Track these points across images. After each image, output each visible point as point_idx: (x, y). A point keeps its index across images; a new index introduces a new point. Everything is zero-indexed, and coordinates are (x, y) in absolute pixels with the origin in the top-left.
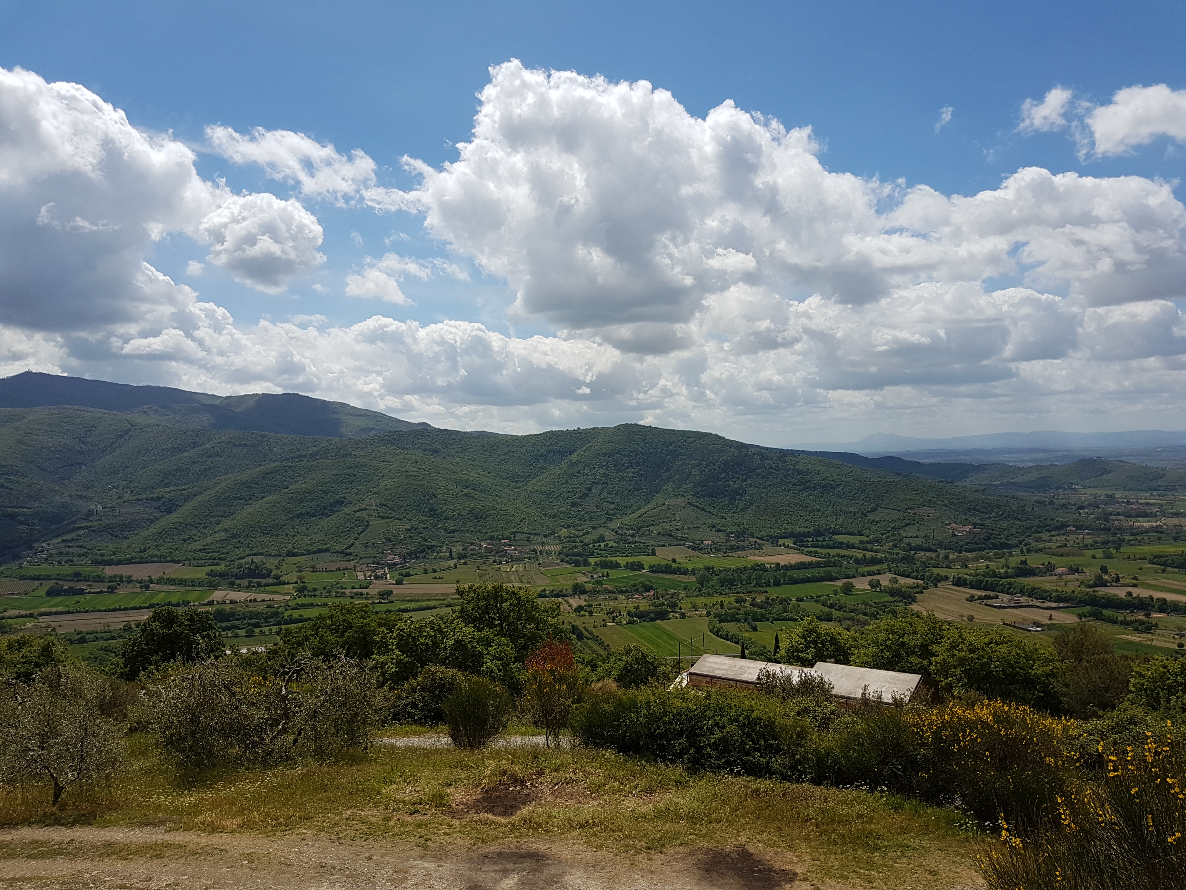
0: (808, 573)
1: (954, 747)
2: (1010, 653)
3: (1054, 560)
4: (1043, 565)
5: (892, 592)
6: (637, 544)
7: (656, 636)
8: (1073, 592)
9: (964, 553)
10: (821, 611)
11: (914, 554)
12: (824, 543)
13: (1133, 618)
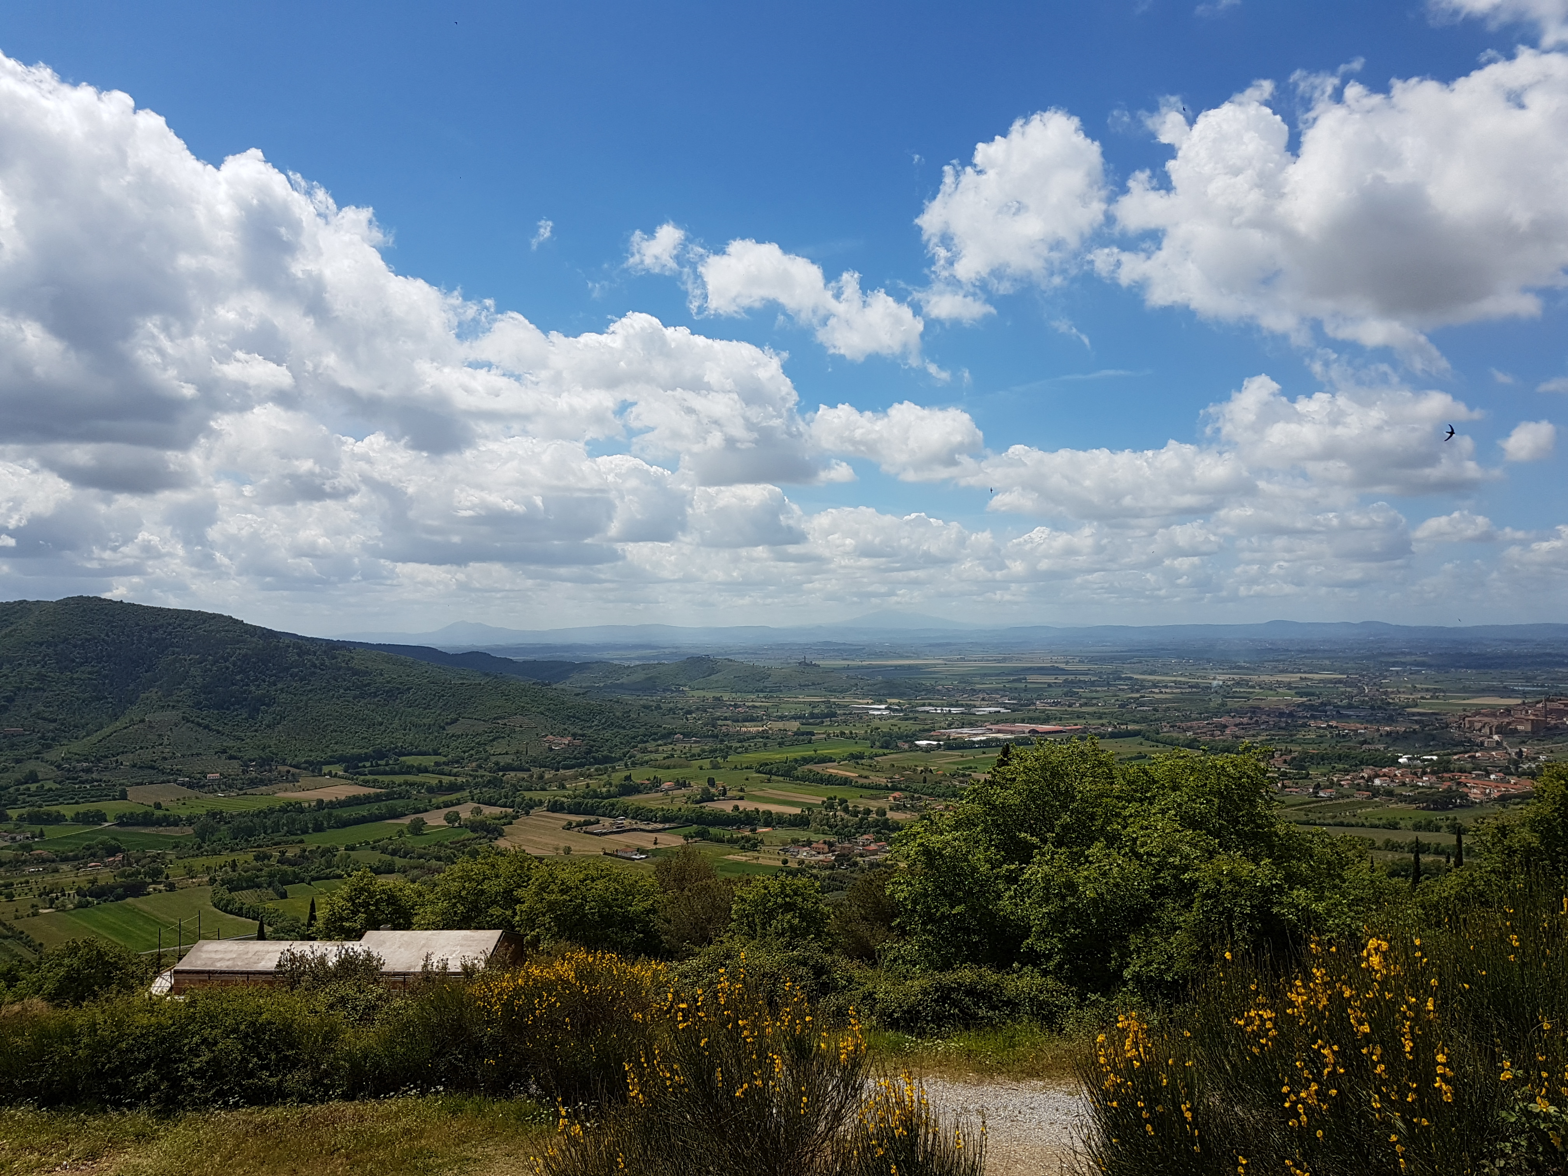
0: (363, 811)
1: (528, 1018)
2: (607, 890)
3: (660, 774)
4: (648, 780)
5: (474, 827)
6: (95, 783)
7: (124, 922)
8: (680, 809)
9: (562, 771)
10: (380, 861)
11: (503, 776)
12: (387, 768)
13: (740, 836)
